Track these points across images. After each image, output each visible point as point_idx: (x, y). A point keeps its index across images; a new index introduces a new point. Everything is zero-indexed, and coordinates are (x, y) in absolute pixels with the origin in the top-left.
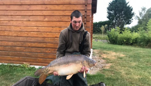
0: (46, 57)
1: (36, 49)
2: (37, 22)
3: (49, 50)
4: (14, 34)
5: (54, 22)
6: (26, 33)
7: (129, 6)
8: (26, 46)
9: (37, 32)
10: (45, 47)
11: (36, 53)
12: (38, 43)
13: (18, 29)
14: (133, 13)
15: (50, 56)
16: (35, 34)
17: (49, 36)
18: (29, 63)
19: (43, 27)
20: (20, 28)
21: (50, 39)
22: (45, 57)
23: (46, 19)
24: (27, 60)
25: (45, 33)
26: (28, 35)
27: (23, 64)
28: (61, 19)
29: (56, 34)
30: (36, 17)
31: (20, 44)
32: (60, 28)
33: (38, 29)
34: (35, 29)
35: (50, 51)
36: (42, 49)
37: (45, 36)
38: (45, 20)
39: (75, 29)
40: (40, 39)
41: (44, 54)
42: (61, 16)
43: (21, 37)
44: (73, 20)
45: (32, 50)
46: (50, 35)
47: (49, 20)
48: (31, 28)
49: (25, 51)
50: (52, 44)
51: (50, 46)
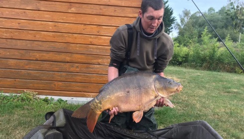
0: (71, 80)
1: (51, 65)
2: (55, 13)
3: (77, 67)
4: (5, 35)
5: (88, 15)
6: (31, 34)
7: (168, 7)
8: (31, 59)
9: (53, 33)
10: (69, 61)
11: (51, 72)
12: (56, 54)
13: (14, 24)
14: (173, 19)
15: (78, 77)
16: (49, 36)
17: (77, 41)
18: (35, 92)
19: (67, 24)
20: (19, 24)
21: (80, 47)
22: (68, 80)
23: (73, 10)
24: (31, 85)
25: (71, 34)
26: (35, 36)
27: (24, 92)
28: (101, 11)
29: (91, 38)
30: (52, 4)
31: (17, 54)
32: (99, 27)
33: (55, 26)
34: (50, 26)
35: (78, 69)
36: (62, 64)
37: (71, 40)
38: (70, 12)
39: (149, 31)
40: (59, 46)
41: (67, 75)
42: (102, 6)
43: (21, 41)
44: (146, 15)
45: (42, 66)
46: (79, 39)
47: (79, 12)
48: (42, 24)
49: (27, 67)
50: (83, 56)
51: (79, 60)
